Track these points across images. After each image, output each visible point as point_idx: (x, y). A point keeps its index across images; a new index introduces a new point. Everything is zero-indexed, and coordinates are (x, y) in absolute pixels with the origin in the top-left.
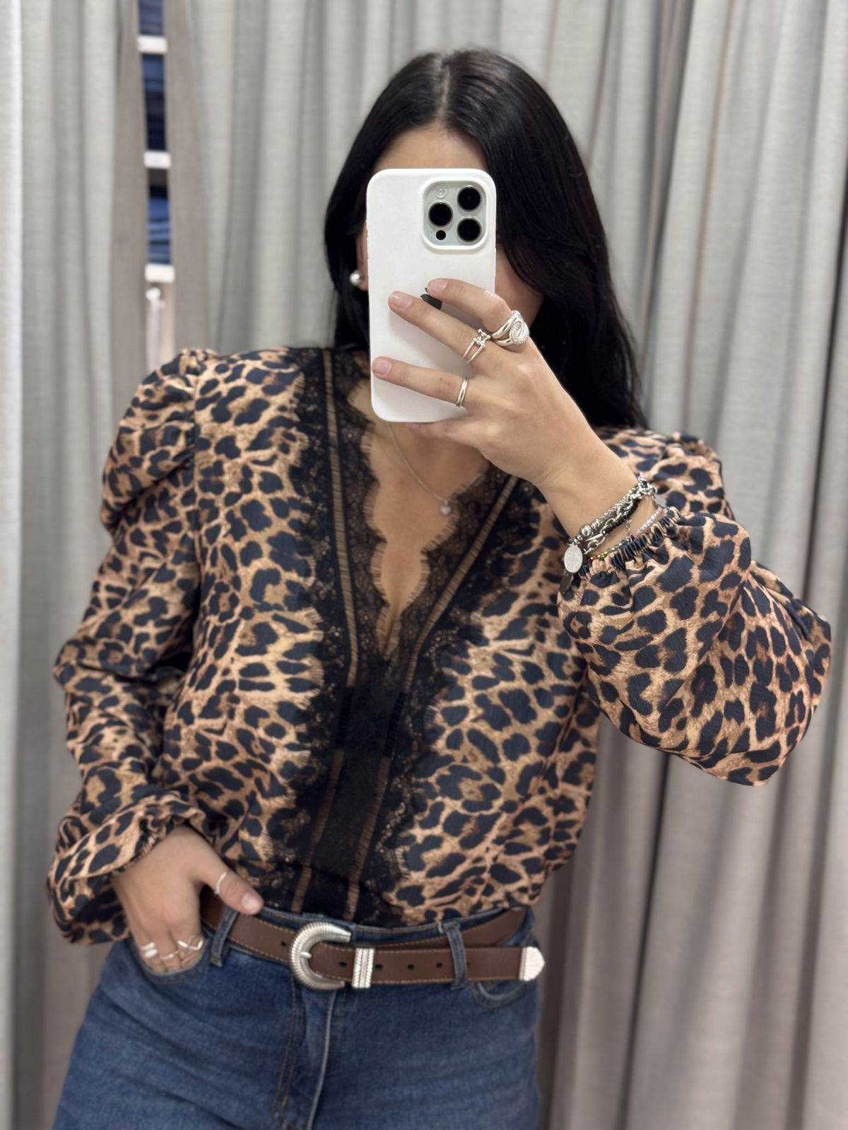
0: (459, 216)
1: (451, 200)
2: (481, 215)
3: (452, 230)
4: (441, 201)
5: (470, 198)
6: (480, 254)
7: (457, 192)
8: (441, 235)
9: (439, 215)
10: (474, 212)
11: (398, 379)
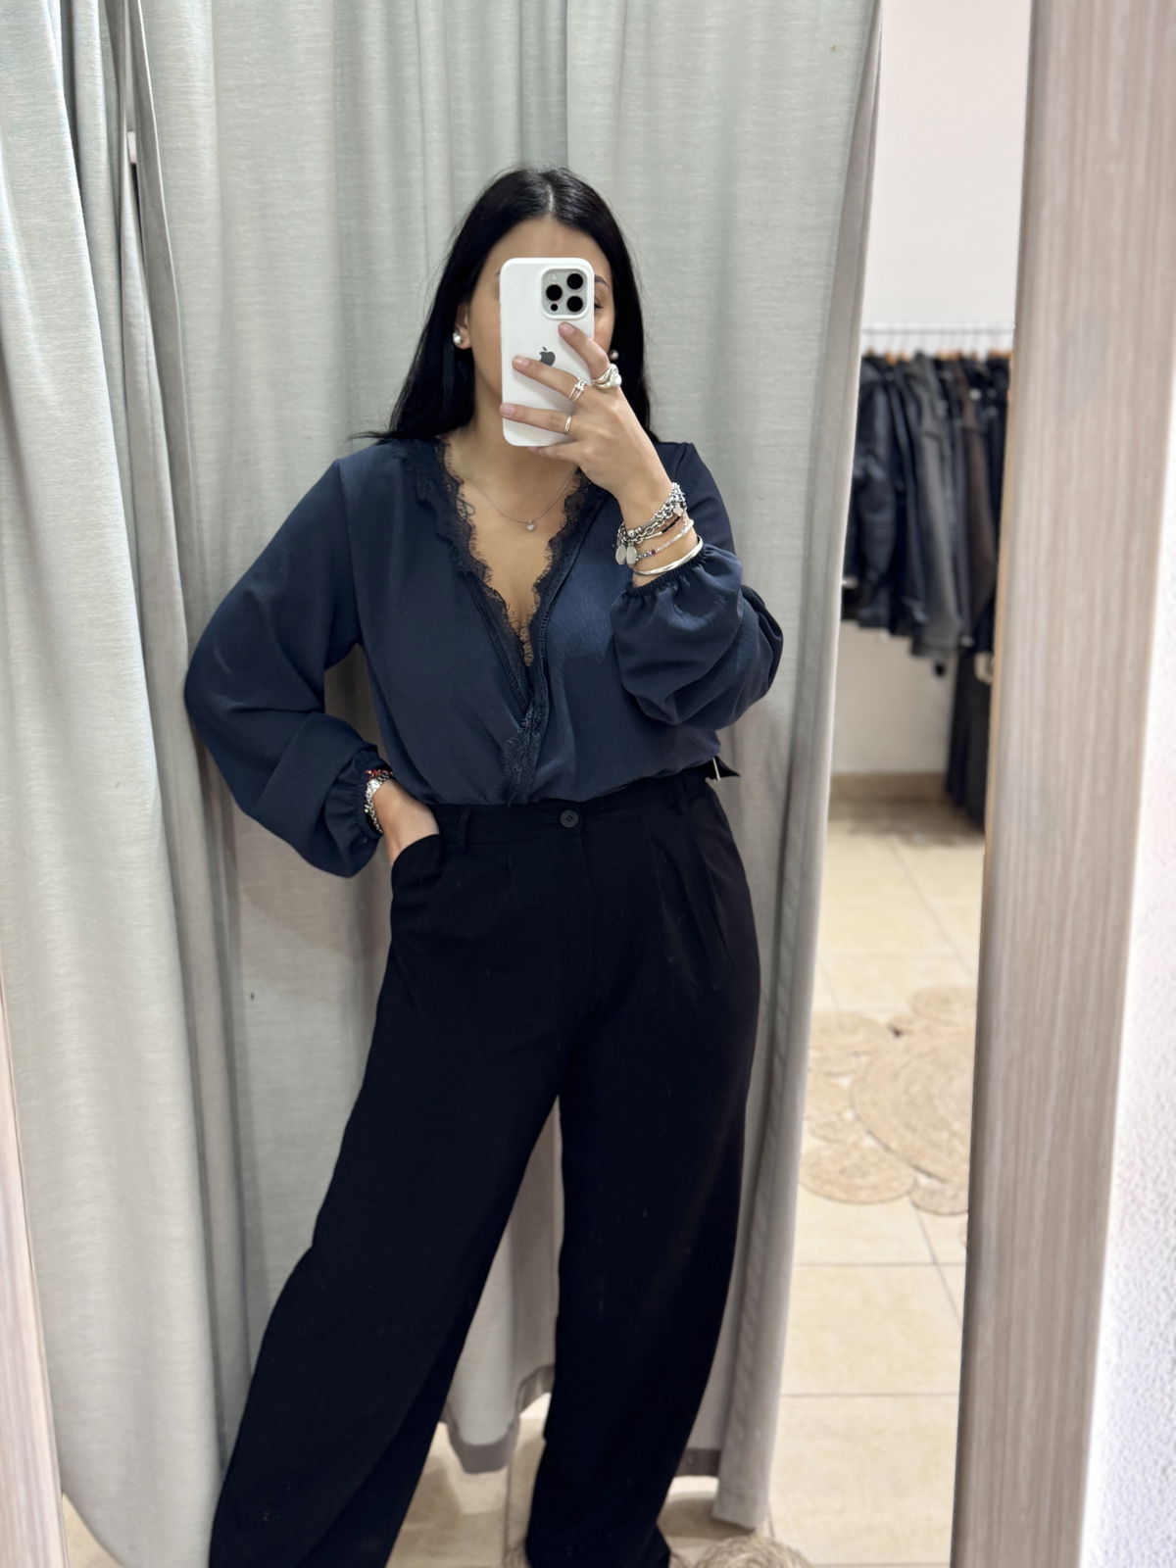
0: (568, 293)
1: (563, 284)
2: (583, 292)
3: (562, 303)
4: (554, 283)
5: (576, 280)
6: (585, 320)
7: (566, 276)
8: (554, 308)
9: (553, 293)
10: (579, 290)
11: (521, 416)
